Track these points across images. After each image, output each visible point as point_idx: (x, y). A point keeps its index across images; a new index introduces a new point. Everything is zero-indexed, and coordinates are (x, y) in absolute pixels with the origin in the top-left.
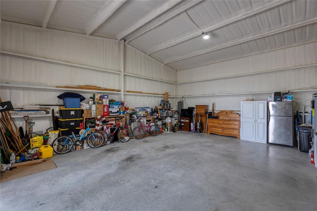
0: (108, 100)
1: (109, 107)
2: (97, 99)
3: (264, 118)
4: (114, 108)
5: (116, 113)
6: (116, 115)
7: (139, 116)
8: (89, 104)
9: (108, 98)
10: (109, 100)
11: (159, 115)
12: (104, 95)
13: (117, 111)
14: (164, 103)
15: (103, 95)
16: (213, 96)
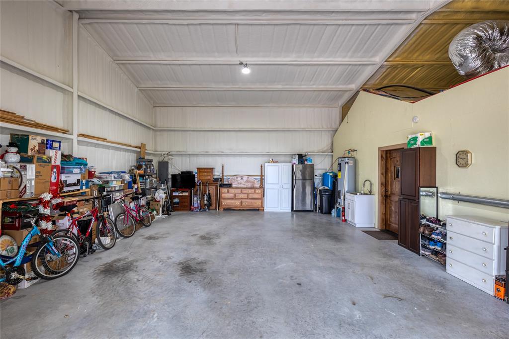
0: (59, 153)
1: (61, 170)
2: (32, 150)
3: (289, 183)
4: (71, 172)
5: (74, 185)
6: (74, 191)
7: (113, 190)
8: (6, 162)
9: (60, 150)
10: (62, 155)
11: (138, 188)
12: (53, 141)
13: (78, 180)
14: (147, 163)
15: (47, 141)
16: (221, 155)
